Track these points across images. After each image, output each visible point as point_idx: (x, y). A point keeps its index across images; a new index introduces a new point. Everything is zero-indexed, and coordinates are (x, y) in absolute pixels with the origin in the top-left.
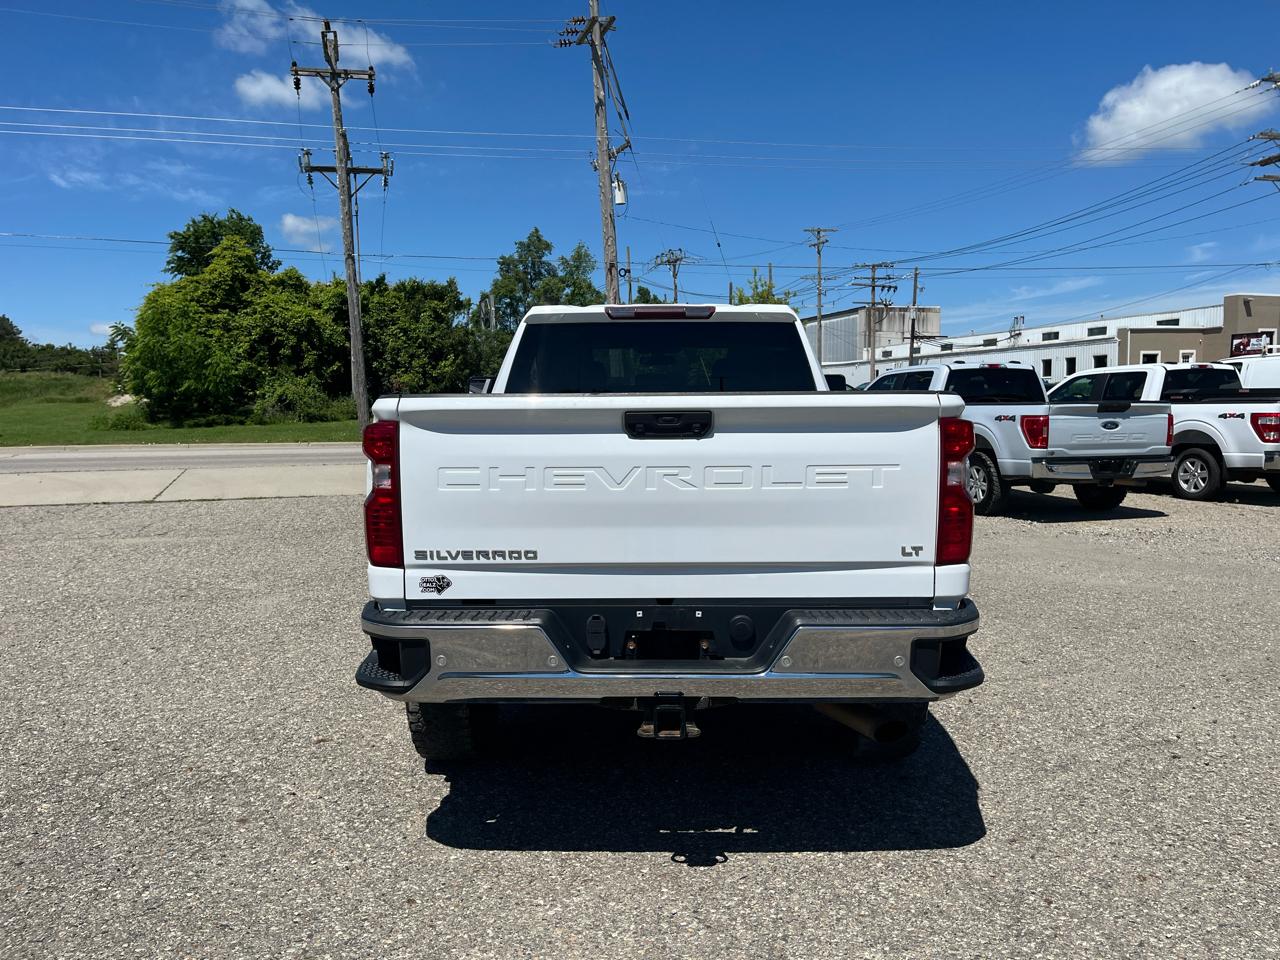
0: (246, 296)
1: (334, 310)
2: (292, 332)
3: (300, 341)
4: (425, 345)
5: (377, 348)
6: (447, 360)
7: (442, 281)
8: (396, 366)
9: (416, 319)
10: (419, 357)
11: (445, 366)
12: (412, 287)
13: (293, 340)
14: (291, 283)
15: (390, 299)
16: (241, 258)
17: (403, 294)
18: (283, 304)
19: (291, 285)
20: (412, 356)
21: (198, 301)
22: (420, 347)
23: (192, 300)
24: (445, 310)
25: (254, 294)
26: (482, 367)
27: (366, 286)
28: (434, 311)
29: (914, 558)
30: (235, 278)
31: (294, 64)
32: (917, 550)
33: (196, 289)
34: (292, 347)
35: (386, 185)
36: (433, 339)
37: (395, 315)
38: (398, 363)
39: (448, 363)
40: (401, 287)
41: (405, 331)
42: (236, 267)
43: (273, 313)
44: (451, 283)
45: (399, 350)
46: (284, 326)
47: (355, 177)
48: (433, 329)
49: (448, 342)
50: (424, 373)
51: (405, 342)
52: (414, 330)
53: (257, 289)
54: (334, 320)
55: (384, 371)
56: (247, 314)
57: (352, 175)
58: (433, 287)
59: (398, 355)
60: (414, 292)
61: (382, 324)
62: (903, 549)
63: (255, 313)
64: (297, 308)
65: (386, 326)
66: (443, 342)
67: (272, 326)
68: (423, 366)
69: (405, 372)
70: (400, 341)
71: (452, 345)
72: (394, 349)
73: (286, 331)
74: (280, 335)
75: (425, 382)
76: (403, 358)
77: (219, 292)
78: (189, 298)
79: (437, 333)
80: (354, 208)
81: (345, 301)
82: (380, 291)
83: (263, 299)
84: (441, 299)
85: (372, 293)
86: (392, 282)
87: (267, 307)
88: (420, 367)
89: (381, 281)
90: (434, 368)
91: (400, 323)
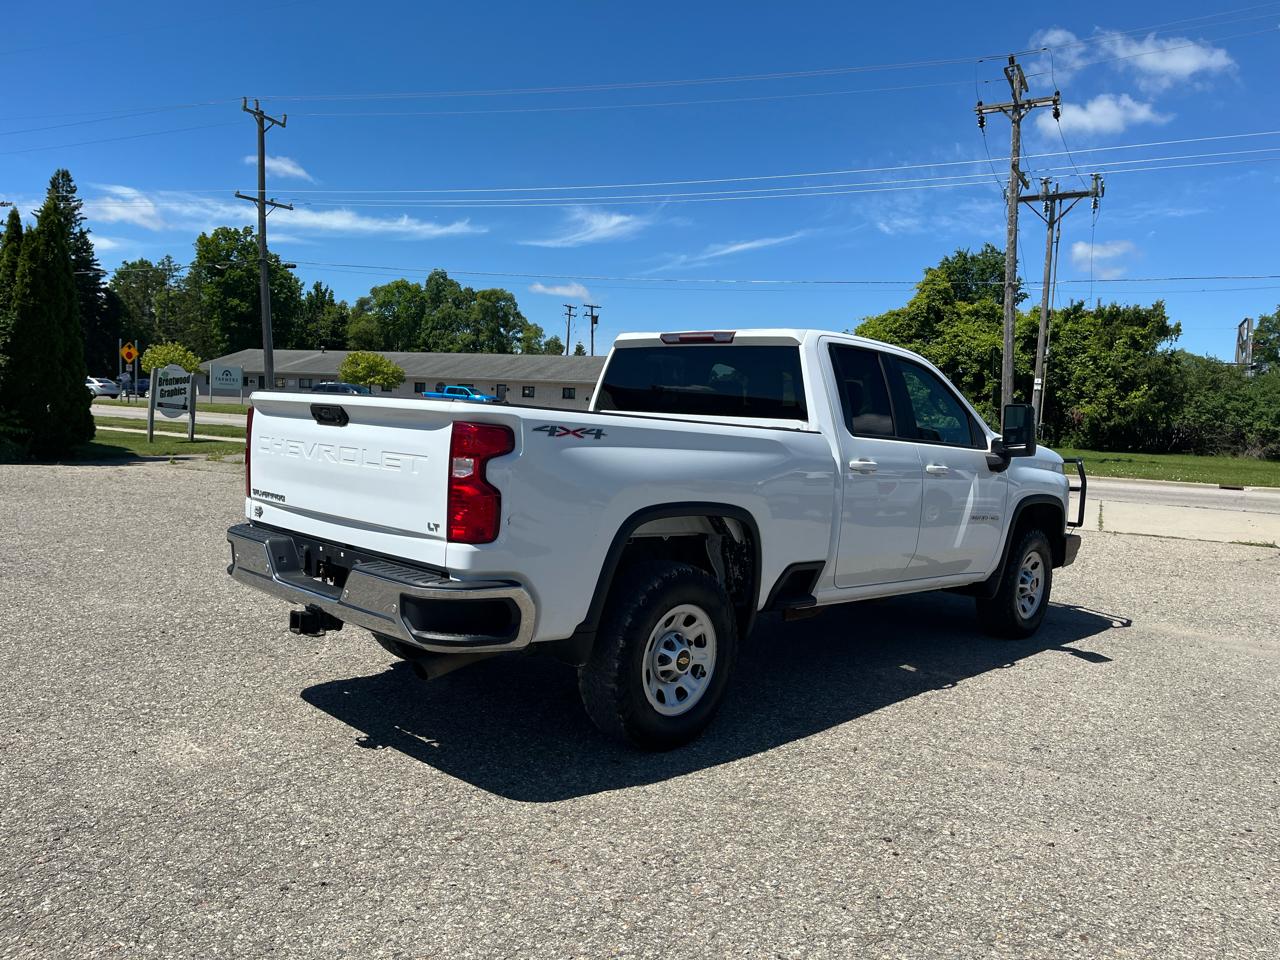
0: (939, 326)
1: (1024, 338)
2: (976, 361)
3: (982, 369)
4: (1115, 375)
5: (1063, 377)
6: (1138, 390)
7: (1146, 305)
8: (1081, 395)
9: (1110, 346)
10: (1105, 387)
11: (1135, 397)
12: (1110, 313)
13: (976, 368)
14: (984, 312)
15: (1084, 326)
16: (939, 292)
17: (1100, 320)
18: (971, 334)
19: (985, 315)
20: (1099, 386)
21: (895, 333)
22: (1109, 376)
23: (890, 331)
24: (1144, 337)
25: (947, 324)
26: (1185, 400)
27: (1061, 314)
28: (1132, 337)
29: (433, 533)
30: (930, 309)
31: (980, 104)
32: (437, 526)
33: (895, 321)
34: (974, 375)
35: (1095, 207)
36: (1124, 368)
37: (1086, 342)
38: (1082, 392)
39: (1139, 393)
40: (1100, 313)
41: (1094, 359)
42: (934, 300)
43: (960, 342)
44: (1158, 306)
45: (1085, 379)
46: (969, 355)
47: (1061, 203)
48: (1126, 358)
49: (1142, 370)
50: (1110, 405)
51: (1093, 371)
52: (1105, 358)
53: (951, 320)
54: (1022, 349)
55: (1067, 401)
56: (937, 343)
57: (1058, 201)
58: (1137, 312)
59: (1083, 384)
60: (1111, 318)
61: (1071, 353)
62: (429, 524)
63: (944, 342)
64: (984, 337)
65: (1076, 355)
66: (1136, 371)
67: (958, 355)
68: (1109, 397)
69: (1089, 403)
70: (1088, 371)
71: (1147, 375)
72: (1079, 378)
73: (970, 359)
74: (965, 363)
75: (1110, 412)
76: (1088, 387)
77: (915, 324)
78: (888, 329)
79: (1130, 361)
80: (1055, 234)
81: (1036, 330)
82: (1076, 318)
83: (955, 329)
84: (1144, 325)
85: (1066, 321)
86: (1090, 306)
87: (955, 337)
88: (1106, 397)
89: (1078, 308)
90: (1122, 399)
91: (1091, 351)
